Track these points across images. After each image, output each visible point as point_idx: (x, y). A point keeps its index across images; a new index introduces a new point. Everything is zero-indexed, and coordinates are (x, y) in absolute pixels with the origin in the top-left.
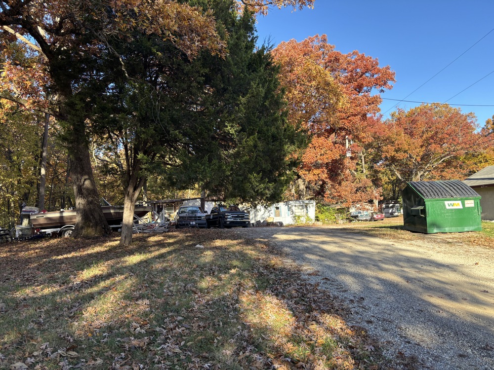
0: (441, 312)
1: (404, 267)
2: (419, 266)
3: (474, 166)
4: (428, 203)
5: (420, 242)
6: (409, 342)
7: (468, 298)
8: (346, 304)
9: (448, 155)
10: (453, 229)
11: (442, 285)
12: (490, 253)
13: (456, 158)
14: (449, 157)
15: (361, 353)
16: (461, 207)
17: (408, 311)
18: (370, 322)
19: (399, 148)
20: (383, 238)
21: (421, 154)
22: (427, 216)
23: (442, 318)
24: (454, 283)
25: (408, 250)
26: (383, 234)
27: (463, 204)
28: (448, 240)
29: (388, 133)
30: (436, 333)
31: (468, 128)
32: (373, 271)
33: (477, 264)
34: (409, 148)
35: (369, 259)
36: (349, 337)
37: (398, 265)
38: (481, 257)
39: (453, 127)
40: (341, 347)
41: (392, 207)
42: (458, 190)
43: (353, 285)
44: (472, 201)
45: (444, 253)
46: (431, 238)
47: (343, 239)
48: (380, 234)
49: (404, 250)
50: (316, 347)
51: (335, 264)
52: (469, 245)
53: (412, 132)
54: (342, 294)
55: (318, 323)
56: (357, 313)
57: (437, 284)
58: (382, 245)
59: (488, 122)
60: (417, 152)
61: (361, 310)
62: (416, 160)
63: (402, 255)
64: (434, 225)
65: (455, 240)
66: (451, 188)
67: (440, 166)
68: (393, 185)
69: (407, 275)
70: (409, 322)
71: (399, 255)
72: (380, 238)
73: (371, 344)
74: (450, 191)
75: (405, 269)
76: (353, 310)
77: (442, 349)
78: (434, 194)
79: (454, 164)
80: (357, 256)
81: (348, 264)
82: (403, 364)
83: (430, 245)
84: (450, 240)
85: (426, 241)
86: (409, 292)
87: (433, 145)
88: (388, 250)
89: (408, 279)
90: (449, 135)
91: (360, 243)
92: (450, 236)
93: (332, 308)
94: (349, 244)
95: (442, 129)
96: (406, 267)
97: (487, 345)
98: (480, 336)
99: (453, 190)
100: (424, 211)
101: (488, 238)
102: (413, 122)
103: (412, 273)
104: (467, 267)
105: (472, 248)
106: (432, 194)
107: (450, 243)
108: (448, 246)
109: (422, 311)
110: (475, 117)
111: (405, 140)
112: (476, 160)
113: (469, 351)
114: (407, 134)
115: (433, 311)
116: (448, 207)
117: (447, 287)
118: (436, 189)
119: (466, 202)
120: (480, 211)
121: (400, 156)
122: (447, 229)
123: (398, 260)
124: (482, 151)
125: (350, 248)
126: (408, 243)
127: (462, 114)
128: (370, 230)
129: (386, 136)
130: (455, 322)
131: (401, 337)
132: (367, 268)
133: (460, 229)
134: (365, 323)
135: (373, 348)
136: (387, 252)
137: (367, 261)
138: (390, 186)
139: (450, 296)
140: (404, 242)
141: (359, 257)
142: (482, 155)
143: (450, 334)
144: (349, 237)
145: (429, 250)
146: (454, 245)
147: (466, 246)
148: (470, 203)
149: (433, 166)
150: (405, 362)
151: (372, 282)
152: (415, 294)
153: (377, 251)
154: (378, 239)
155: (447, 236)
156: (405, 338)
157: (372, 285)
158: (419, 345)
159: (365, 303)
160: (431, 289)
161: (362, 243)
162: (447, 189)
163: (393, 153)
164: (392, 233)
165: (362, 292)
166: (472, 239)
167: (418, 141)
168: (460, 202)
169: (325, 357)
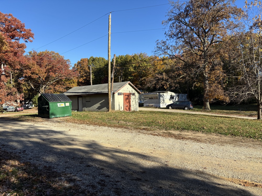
0: (58, 150)
1: (41, 135)
2: (48, 133)
3: (69, 84)
4: (51, 104)
5: (46, 123)
6: (48, 162)
7: (67, 143)
8: (17, 154)
9: (58, 78)
10: (60, 116)
11: (58, 140)
12: (74, 125)
13: (61, 80)
14: (58, 79)
15: (29, 170)
16: (64, 106)
17: (46, 152)
18: (30, 159)
19: (33, 72)
20: (27, 122)
21: (45, 76)
22: (50, 110)
23: (58, 152)
24: (62, 138)
25: (41, 127)
26: (27, 120)
27: (65, 105)
28: (58, 121)
29: (27, 63)
30: (57, 157)
31: (67, 67)
32: (26, 138)
33: (70, 130)
34: (39, 73)
35: (23, 133)
36: (23, 166)
37: (38, 134)
38: (71, 127)
39: (61, 66)
40: (20, 171)
41: (28, 103)
42: (63, 98)
43: (18, 146)
44: (69, 103)
45: (57, 127)
46: (51, 120)
47: (5, 124)
48: (26, 120)
49: (40, 127)
50: (9, 173)
51: (5, 138)
52: (67, 122)
53: (41, 64)
54: (14, 151)
55: (6, 164)
56: (24, 157)
57: (55, 140)
58: (28, 125)
59: (75, 65)
60: (43, 76)
61: (25, 155)
62: (42, 79)
63: (39, 130)
64: (53, 114)
65: (61, 121)
66: (60, 97)
67: (54, 83)
68: (29, 92)
69: (43, 138)
70: (47, 156)
71: (38, 129)
72: (26, 122)
73: (33, 167)
74: (60, 99)
75: (41, 136)
76: (21, 156)
77: (59, 162)
78: (53, 100)
79: (60, 83)
80: (16, 132)
81: (12, 137)
82: (46, 170)
83: (51, 124)
84: (59, 121)
85: (49, 122)
86: (44, 145)
87: (51, 73)
88: (31, 128)
89: (44, 140)
90: (59, 69)
91: (16, 125)
92: (59, 119)
93: (11, 157)
94: (9, 127)
95: (56, 65)
96: (42, 135)
97: (74, 157)
98: (71, 155)
99: (61, 98)
100: (48, 108)
101: (74, 119)
102: (42, 59)
103: (44, 137)
104: (66, 132)
105: (68, 124)
106: (52, 100)
107: (60, 122)
108: (58, 123)
109: (51, 151)
110: (70, 62)
111: (37, 68)
112: (70, 82)
113: (68, 160)
114: (38, 65)
115: (55, 150)
116: (59, 106)
117: (59, 140)
118: (54, 98)
119: (66, 104)
120: (71, 107)
121: (34, 76)
122: (58, 116)
123: (37, 132)
124: (72, 78)
125: (11, 128)
126: (41, 123)
127: (64, 59)
128: (19, 118)
129: (26, 64)
130: (63, 152)
131: (44, 161)
132: (23, 137)
133: (63, 115)
134: (28, 160)
135: (34, 168)
136: (31, 129)
137: (22, 134)
138: (27, 91)
139: (61, 144)
140: (39, 123)
141: (17, 132)
142: (72, 80)
143: (62, 156)
144: (8, 122)
145: (51, 126)
146: (61, 123)
147: (66, 123)
148: (68, 104)
149: (50, 83)
150: (47, 169)
151: (27, 143)
152: (47, 145)
153: (26, 128)
154: (25, 122)
155: (58, 119)
156: (46, 161)
157: (28, 145)
158: (51, 162)
159: (26, 152)
160: (53, 142)
161: (17, 125)
162: (59, 98)
163: (30, 75)
164: (32, 119)
165: (24, 148)
166: (68, 120)
167: (44, 70)
168: (64, 104)
169: (14, 176)
